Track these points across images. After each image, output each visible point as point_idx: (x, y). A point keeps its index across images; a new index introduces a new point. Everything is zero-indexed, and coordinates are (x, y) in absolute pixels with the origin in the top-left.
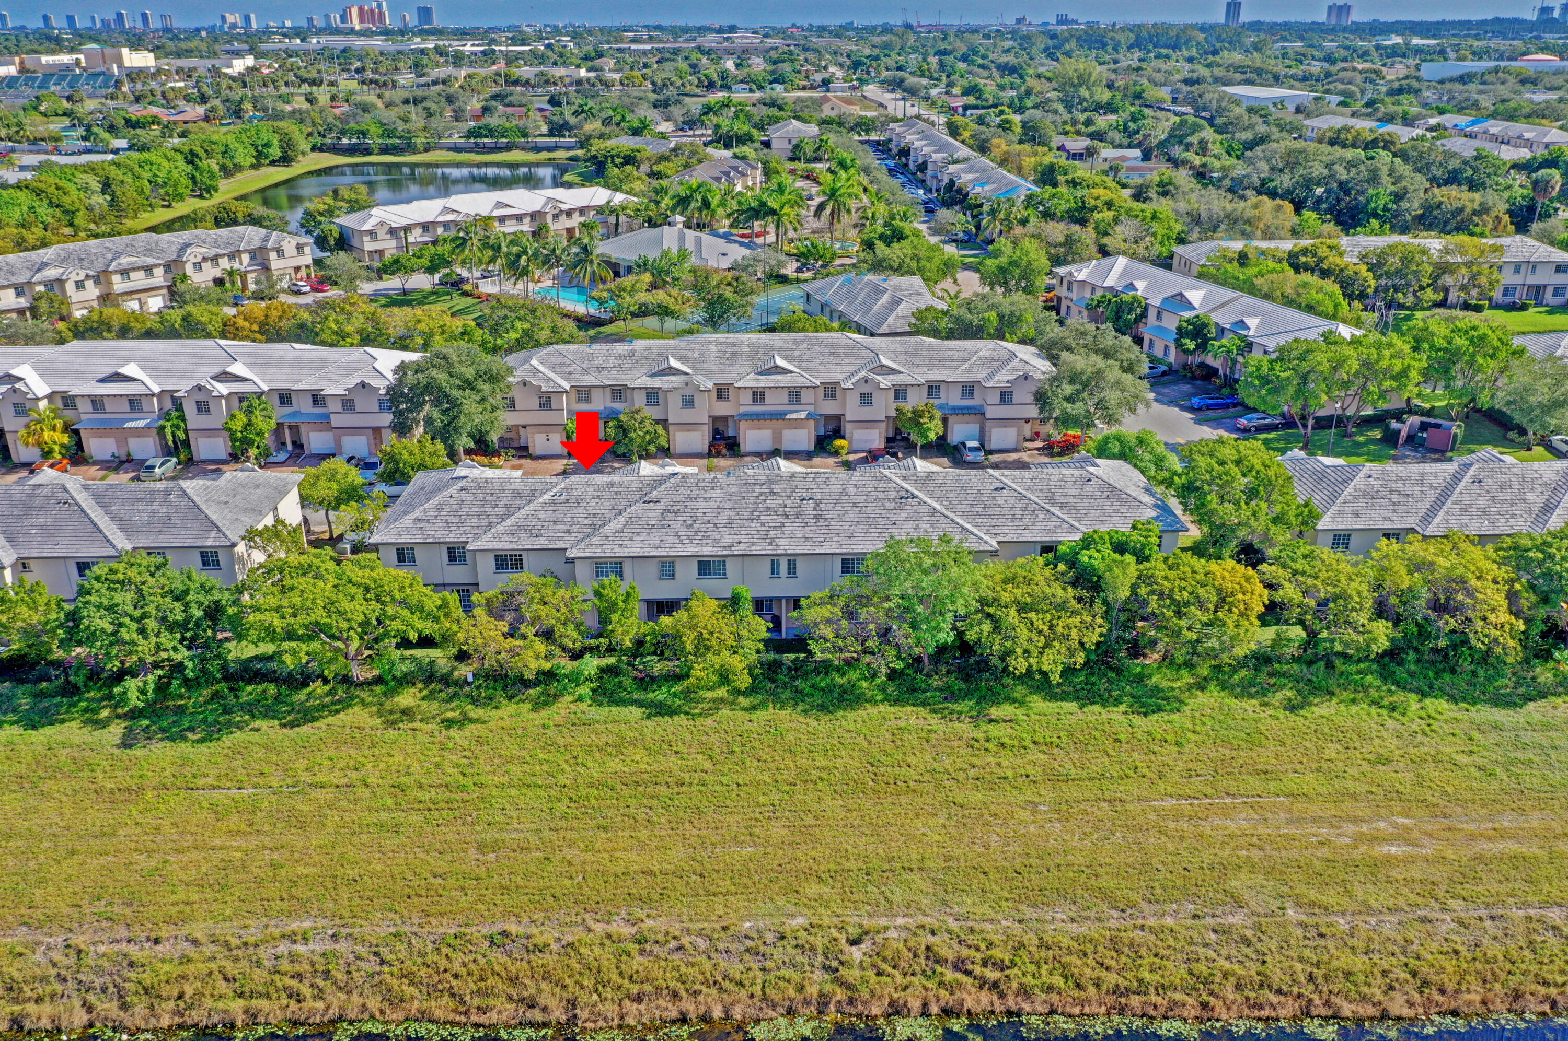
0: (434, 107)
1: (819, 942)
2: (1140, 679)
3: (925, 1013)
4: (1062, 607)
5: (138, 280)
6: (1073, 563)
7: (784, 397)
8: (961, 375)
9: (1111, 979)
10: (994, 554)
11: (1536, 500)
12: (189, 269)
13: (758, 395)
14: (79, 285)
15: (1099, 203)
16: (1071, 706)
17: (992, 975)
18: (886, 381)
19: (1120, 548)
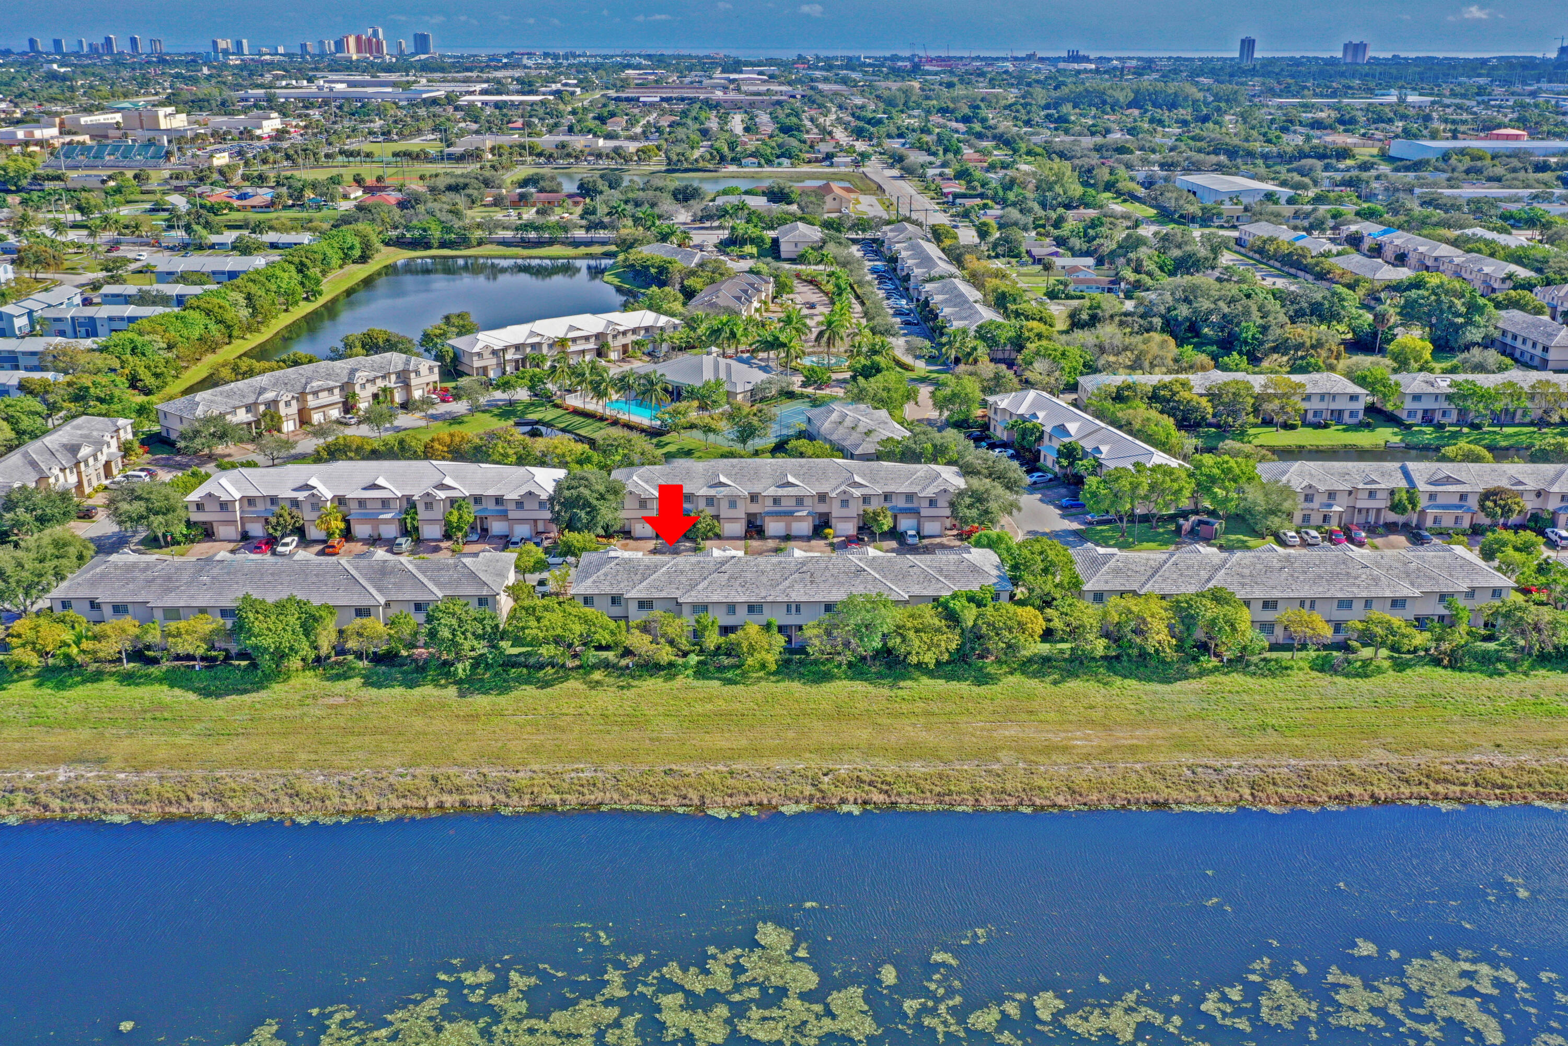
0: (475, 193)
1: (810, 774)
2: (981, 669)
3: (855, 803)
4: (938, 630)
5: (324, 398)
6: (946, 608)
7: (793, 502)
8: (904, 488)
9: (938, 789)
10: (907, 602)
11: (1204, 574)
12: (357, 389)
13: (776, 500)
14: (288, 404)
15: (1031, 335)
16: (942, 681)
17: (885, 787)
18: (857, 493)
19: (971, 599)
